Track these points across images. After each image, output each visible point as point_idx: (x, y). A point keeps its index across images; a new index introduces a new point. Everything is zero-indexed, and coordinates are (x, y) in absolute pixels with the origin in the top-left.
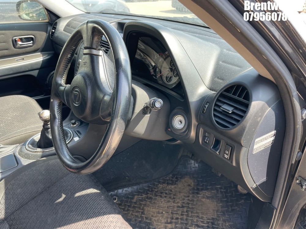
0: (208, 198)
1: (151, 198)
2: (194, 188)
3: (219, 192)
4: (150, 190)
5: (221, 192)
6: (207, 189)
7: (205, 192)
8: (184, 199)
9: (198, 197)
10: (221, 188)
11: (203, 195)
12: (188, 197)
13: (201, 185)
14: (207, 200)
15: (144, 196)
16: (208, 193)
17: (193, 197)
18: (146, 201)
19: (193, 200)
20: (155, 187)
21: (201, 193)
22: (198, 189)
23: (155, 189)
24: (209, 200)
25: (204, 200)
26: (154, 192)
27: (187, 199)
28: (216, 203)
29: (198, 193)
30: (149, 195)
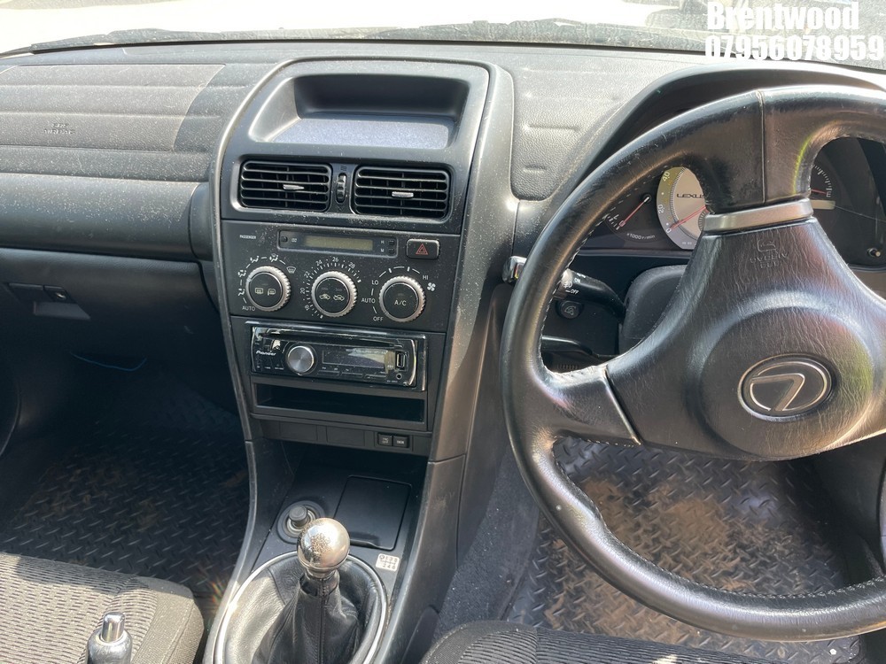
0: (675, 499)
1: (579, 592)
2: (626, 498)
3: (686, 472)
4: (555, 572)
5: (688, 468)
6: (655, 482)
7: (658, 491)
8: (638, 538)
9: (656, 511)
10: (682, 461)
11: (660, 498)
12: (638, 525)
13: (634, 479)
14: (677, 505)
15: (561, 597)
16: (665, 490)
17: (645, 517)
18: (579, 605)
19: (655, 525)
20: (553, 556)
21: (650, 498)
22: (637, 495)
23: (559, 561)
24: (681, 504)
25: (672, 509)
26: (567, 569)
27: (643, 534)
28: (699, 500)
29: (648, 504)
30: (565, 587)
